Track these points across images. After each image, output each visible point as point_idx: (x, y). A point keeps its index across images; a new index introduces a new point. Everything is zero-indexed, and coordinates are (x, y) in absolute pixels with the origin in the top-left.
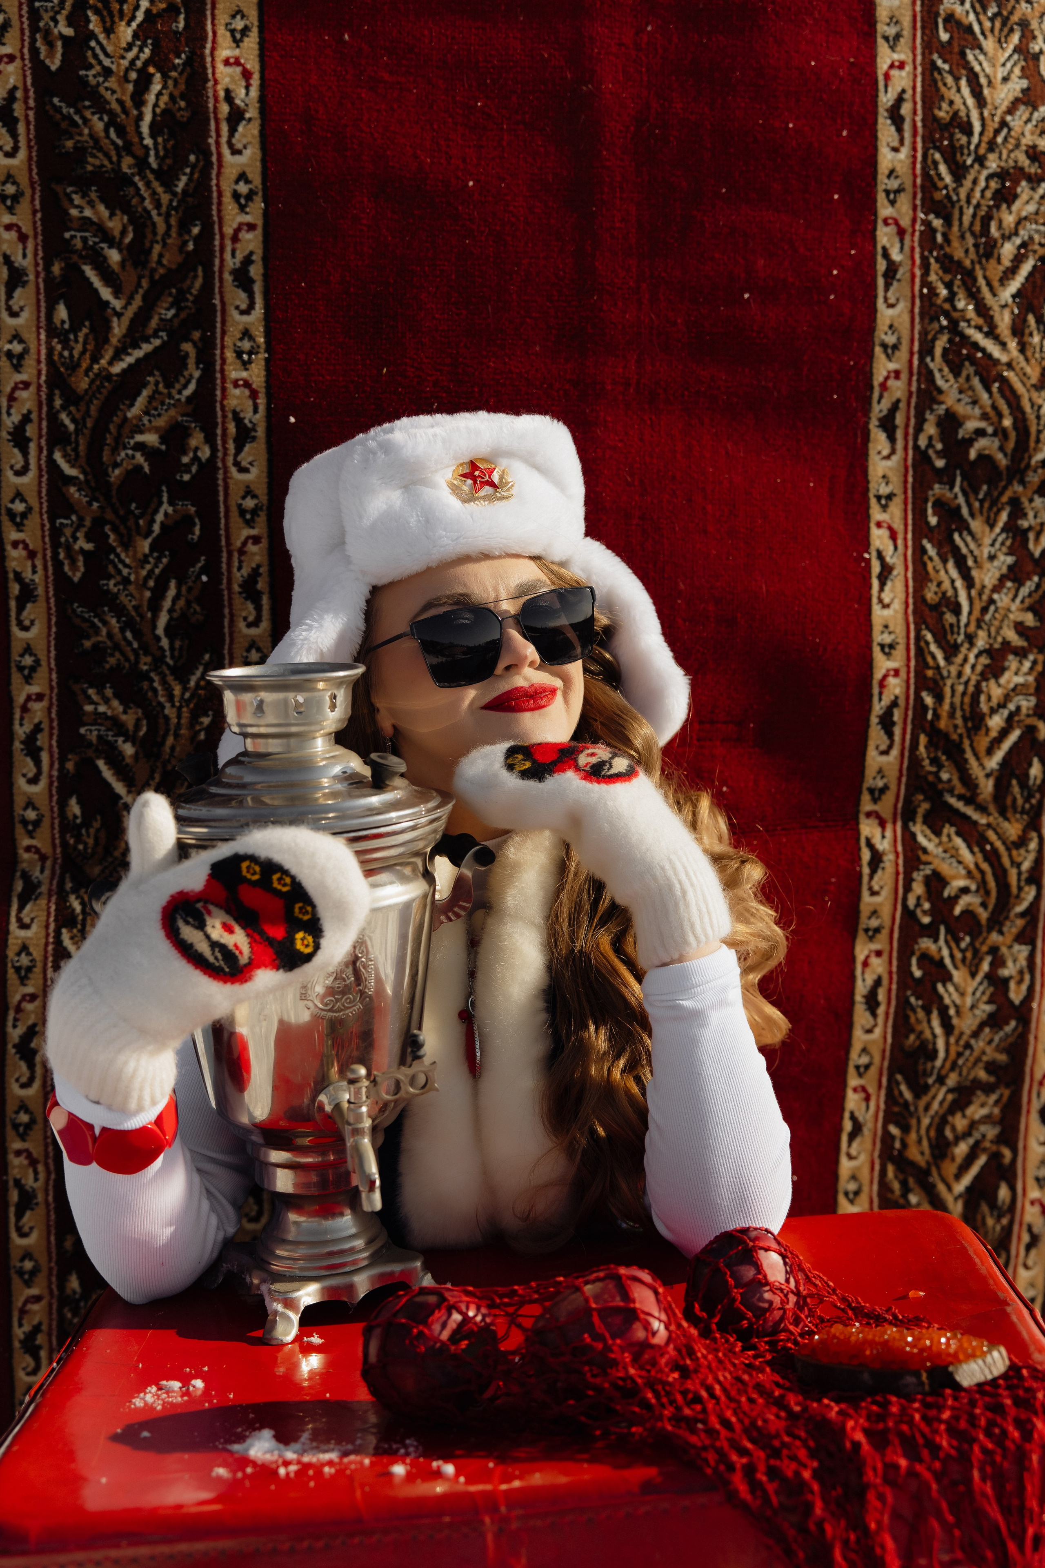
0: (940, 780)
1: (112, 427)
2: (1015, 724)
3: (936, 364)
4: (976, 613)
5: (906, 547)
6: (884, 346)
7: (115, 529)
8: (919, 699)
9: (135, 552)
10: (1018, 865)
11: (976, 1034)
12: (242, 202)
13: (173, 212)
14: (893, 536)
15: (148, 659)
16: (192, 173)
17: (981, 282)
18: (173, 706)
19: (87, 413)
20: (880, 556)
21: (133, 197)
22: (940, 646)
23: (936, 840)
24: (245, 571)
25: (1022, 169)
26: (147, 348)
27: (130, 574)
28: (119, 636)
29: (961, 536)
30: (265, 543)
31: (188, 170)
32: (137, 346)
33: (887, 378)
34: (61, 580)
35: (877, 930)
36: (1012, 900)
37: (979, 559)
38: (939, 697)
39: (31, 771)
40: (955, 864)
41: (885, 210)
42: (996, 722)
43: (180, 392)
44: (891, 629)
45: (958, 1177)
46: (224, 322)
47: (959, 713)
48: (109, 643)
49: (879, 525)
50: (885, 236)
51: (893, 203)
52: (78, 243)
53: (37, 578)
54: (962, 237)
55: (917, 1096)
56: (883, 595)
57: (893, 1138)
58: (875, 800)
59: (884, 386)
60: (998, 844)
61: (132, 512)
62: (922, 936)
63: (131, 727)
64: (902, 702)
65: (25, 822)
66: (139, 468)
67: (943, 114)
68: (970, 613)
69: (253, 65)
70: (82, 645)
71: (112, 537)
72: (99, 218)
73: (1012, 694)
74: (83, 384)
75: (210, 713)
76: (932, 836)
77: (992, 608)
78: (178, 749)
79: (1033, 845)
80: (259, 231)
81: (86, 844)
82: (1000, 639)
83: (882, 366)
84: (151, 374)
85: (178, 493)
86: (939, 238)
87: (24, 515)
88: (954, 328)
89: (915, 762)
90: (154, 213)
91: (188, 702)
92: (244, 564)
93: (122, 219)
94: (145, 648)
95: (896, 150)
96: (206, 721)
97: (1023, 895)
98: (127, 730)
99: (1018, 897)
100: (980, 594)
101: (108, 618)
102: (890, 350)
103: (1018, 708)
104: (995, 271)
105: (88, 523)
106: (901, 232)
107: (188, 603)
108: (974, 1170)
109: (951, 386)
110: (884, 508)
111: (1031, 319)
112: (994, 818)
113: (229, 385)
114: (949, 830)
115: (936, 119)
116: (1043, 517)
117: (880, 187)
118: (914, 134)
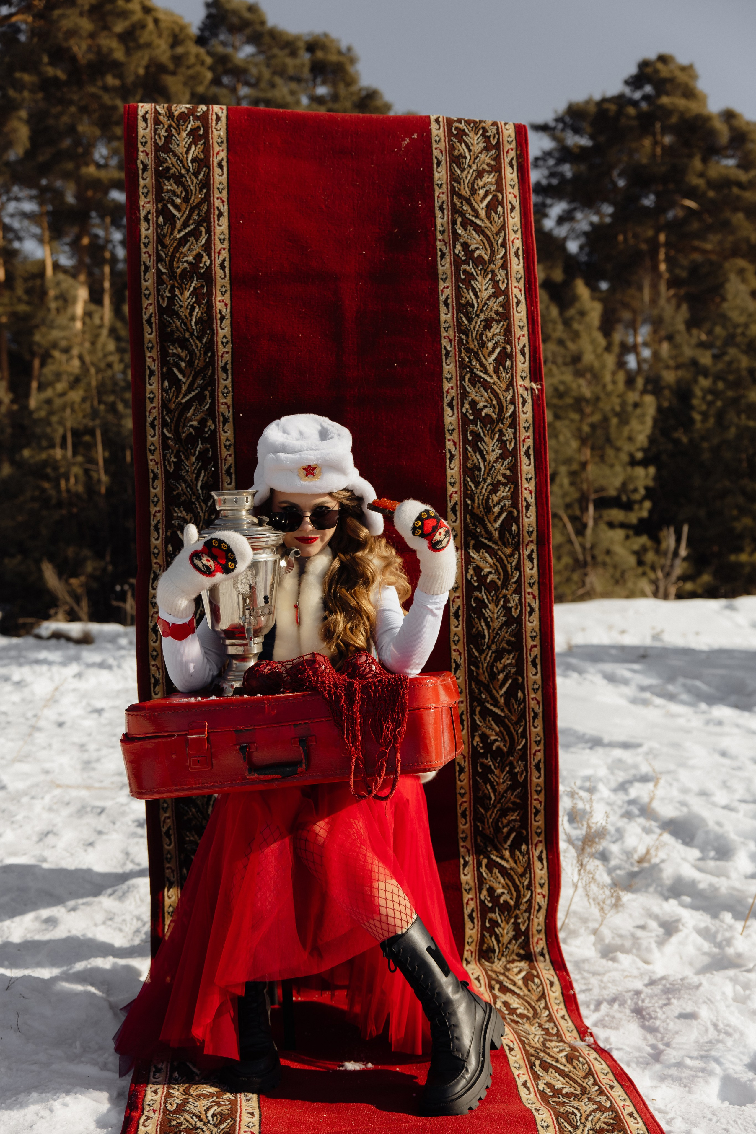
0: (477, 532)
1: (182, 420)
2: (504, 511)
3: (466, 384)
4: (487, 471)
5: (460, 447)
6: (447, 379)
7: (183, 454)
8: (465, 502)
9: (190, 461)
10: (511, 564)
11: (500, 629)
12: (224, 344)
13: (202, 349)
14: (455, 444)
15: (195, 497)
17: (481, 355)
19: (174, 416)
20: (450, 451)
21: (189, 345)
22: (473, 483)
24: (227, 466)
25: (493, 318)
26: (193, 393)
27: (189, 469)
28: (185, 490)
29: (481, 443)
30: (233, 456)
31: (207, 336)
32: (190, 393)
33: (449, 389)
34: (166, 472)
36: (510, 577)
37: (488, 452)
38: (473, 501)
39: (156, 536)
40: (486, 563)
41: (444, 334)
42: (496, 510)
43: (204, 407)
44: (454, 477)
45: (501, 688)
46: (218, 384)
47: (481, 507)
48: (182, 493)
49: (449, 440)
50: (444, 342)
51: (447, 331)
52: (172, 361)
53: (159, 471)
54: (473, 341)
55: (480, 654)
56: (451, 465)
57: (473, 671)
59: (448, 392)
60: (502, 556)
61: (189, 448)
62: (475, 590)
64: (459, 503)
65: (154, 554)
66: (191, 433)
67: (463, 301)
68: (485, 471)
69: (228, 302)
70: (173, 493)
71: (183, 456)
72: (179, 353)
73: (502, 499)
74: (173, 406)
75: (215, 514)
76: (476, 553)
77: (493, 469)
78: (204, 526)
79: (516, 556)
80: (230, 353)
82: (496, 480)
83: (446, 386)
84: (195, 402)
85: (204, 441)
86: (464, 342)
87: (154, 450)
88: (472, 371)
89: (466, 525)
90: (196, 350)
91: (208, 512)
92: (226, 464)
93: (186, 352)
94: (194, 494)
95: (446, 314)
96: (213, 517)
97: (514, 575)
98: (188, 521)
99: (512, 576)
100: (489, 464)
101: (182, 484)
102: (449, 380)
103: (505, 504)
104: (486, 352)
105: (175, 452)
106: (450, 341)
107: (208, 478)
108: (507, 685)
109: (473, 391)
110: (451, 434)
111: (501, 368)
112: (501, 546)
113: (220, 404)
114: (482, 550)
115: (460, 303)
116: (512, 436)
117: (442, 327)
118: (453, 309)
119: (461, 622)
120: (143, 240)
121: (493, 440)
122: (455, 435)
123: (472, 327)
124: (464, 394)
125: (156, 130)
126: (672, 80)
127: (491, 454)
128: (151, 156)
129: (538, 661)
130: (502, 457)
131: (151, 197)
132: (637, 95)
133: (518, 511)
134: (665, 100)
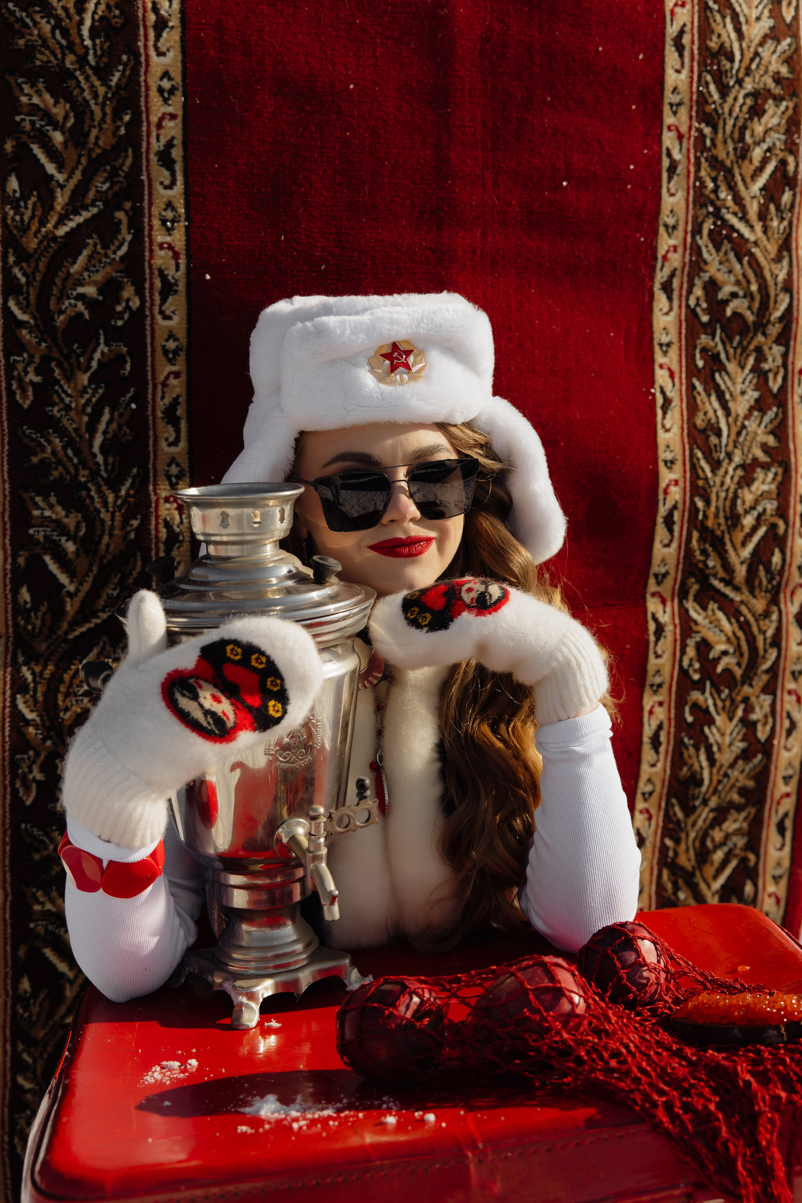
0: (706, 566)
1: (57, 280)
2: (762, 522)
4: (733, 436)
5: (681, 384)
6: (666, 226)
7: (60, 365)
8: (693, 504)
9: (76, 384)
10: (764, 633)
11: (732, 766)
12: (166, 95)
13: (108, 102)
14: (672, 375)
15: (86, 472)
16: (124, 71)
18: (107, 511)
19: (36, 269)
20: (663, 392)
21: (74, 89)
22: (708, 462)
23: (703, 614)
24: (167, 401)
25: (769, 91)
26: (86, 215)
27: (71, 402)
28: (61, 454)
29: (720, 375)
30: (184, 377)
31: (121, 68)
32: (77, 213)
33: (668, 251)
34: (13, 407)
35: (660, 686)
36: (760, 660)
37: (734, 394)
38: (707, 502)
40: (718, 632)
41: (669, 119)
42: (748, 521)
43: (114, 253)
44: (672, 448)
45: (715, 877)
46: (150, 195)
47: (722, 514)
48: (53, 459)
51: (675, 113)
52: (27, 126)
54: (725, 142)
56: (666, 422)
57: (668, 848)
58: (659, 583)
59: (665, 258)
60: (749, 617)
61: (75, 351)
62: (693, 689)
63: (72, 528)
64: (680, 506)
66: (80, 315)
67: (713, 44)
68: (729, 436)
70: (31, 460)
71: (57, 371)
72: (45, 105)
73: (760, 499)
74: (33, 244)
75: (139, 517)
76: (701, 611)
77: (744, 432)
78: (112, 546)
79: (775, 617)
80: (179, 120)
81: (34, 625)
82: (750, 456)
84: (91, 237)
85: (113, 336)
86: (708, 143)
90: (92, 102)
91: (120, 507)
92: (166, 395)
93: (65, 107)
94: (83, 463)
95: (678, 71)
96: (135, 523)
97: (767, 656)
98: (69, 531)
99: (764, 657)
100: (735, 421)
101: (52, 438)
102: (671, 229)
103: (765, 510)
105: (37, 359)
106: (680, 137)
107: (120, 426)
109: (714, 259)
110: (665, 353)
112: (746, 595)
113: (156, 248)
114: (713, 606)
115: (708, 49)
116: (779, 361)
117: (666, 101)
118: (692, 60)
119: (662, 756)
121: (743, 368)
122: (673, 353)
123: (727, 107)
124: (696, 265)
127: (740, 398)
129: (788, 823)
130: (760, 406)
133: (787, 523)
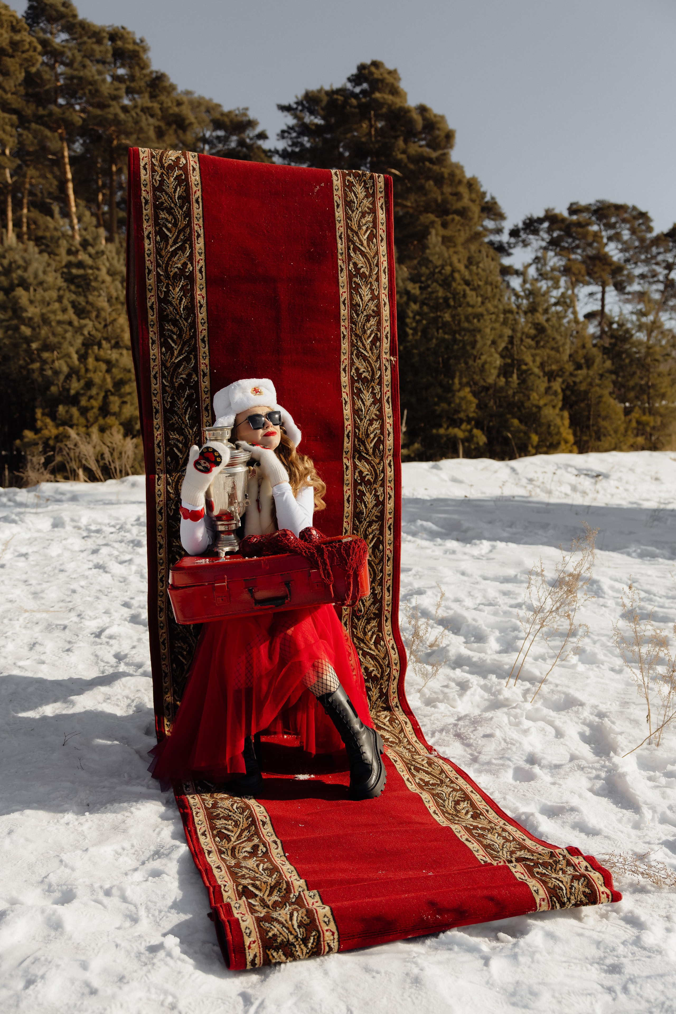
0: (360, 449)
1: (175, 374)
2: (376, 436)
3: (354, 357)
4: (366, 412)
5: (350, 397)
6: (343, 353)
8: (355, 431)
9: (181, 401)
10: (379, 468)
11: (373, 508)
12: (203, 324)
13: (188, 327)
14: (347, 395)
16: (192, 319)
17: (363, 338)
18: (190, 435)
19: (170, 371)
20: (344, 399)
21: (179, 324)
22: (359, 419)
23: (360, 463)
24: (205, 405)
25: (371, 314)
26: (183, 356)
27: (180, 406)
28: (178, 420)
29: (362, 394)
32: (180, 356)
33: (344, 360)
34: (165, 408)
35: (348, 484)
36: (378, 477)
37: (366, 399)
38: (359, 430)
39: (159, 451)
40: (365, 469)
41: (342, 324)
42: (372, 435)
43: (190, 366)
44: (348, 415)
46: (199, 350)
47: (364, 434)
48: (175, 422)
49: (344, 392)
50: (342, 329)
51: (344, 322)
52: (167, 334)
53: (159, 408)
54: (359, 329)
55: (360, 524)
56: (346, 408)
58: (346, 454)
60: (374, 464)
61: (180, 393)
62: (359, 485)
64: (351, 432)
65: (157, 463)
66: (182, 383)
67: (354, 302)
69: (205, 295)
70: (169, 423)
71: (176, 398)
72: (172, 329)
73: (375, 429)
74: (169, 365)
77: (369, 410)
79: (382, 464)
80: (207, 330)
82: (372, 417)
83: (343, 357)
84: (184, 362)
85: (190, 388)
86: (354, 329)
87: (156, 394)
88: (357, 349)
89: (355, 445)
90: (184, 327)
93: (177, 329)
94: (183, 423)
95: (344, 310)
97: (381, 475)
98: (180, 441)
100: (367, 407)
101: (175, 416)
103: (376, 433)
104: (366, 336)
105: (170, 395)
106: (346, 328)
107: (193, 412)
108: (374, 541)
109: (358, 362)
110: (345, 388)
111: (374, 347)
112: (372, 457)
113: (201, 364)
114: (363, 461)
115: (353, 304)
116: (379, 390)
117: (341, 319)
118: (348, 307)
120: (147, 252)
121: (368, 392)
122: (347, 389)
123: (359, 320)
124: (352, 363)
125: (153, 176)
126: (382, 81)
127: (368, 401)
128: (151, 194)
129: (392, 527)
130: (374, 403)
131: (151, 222)
132: (357, 90)
133: (384, 437)
134: (377, 95)
